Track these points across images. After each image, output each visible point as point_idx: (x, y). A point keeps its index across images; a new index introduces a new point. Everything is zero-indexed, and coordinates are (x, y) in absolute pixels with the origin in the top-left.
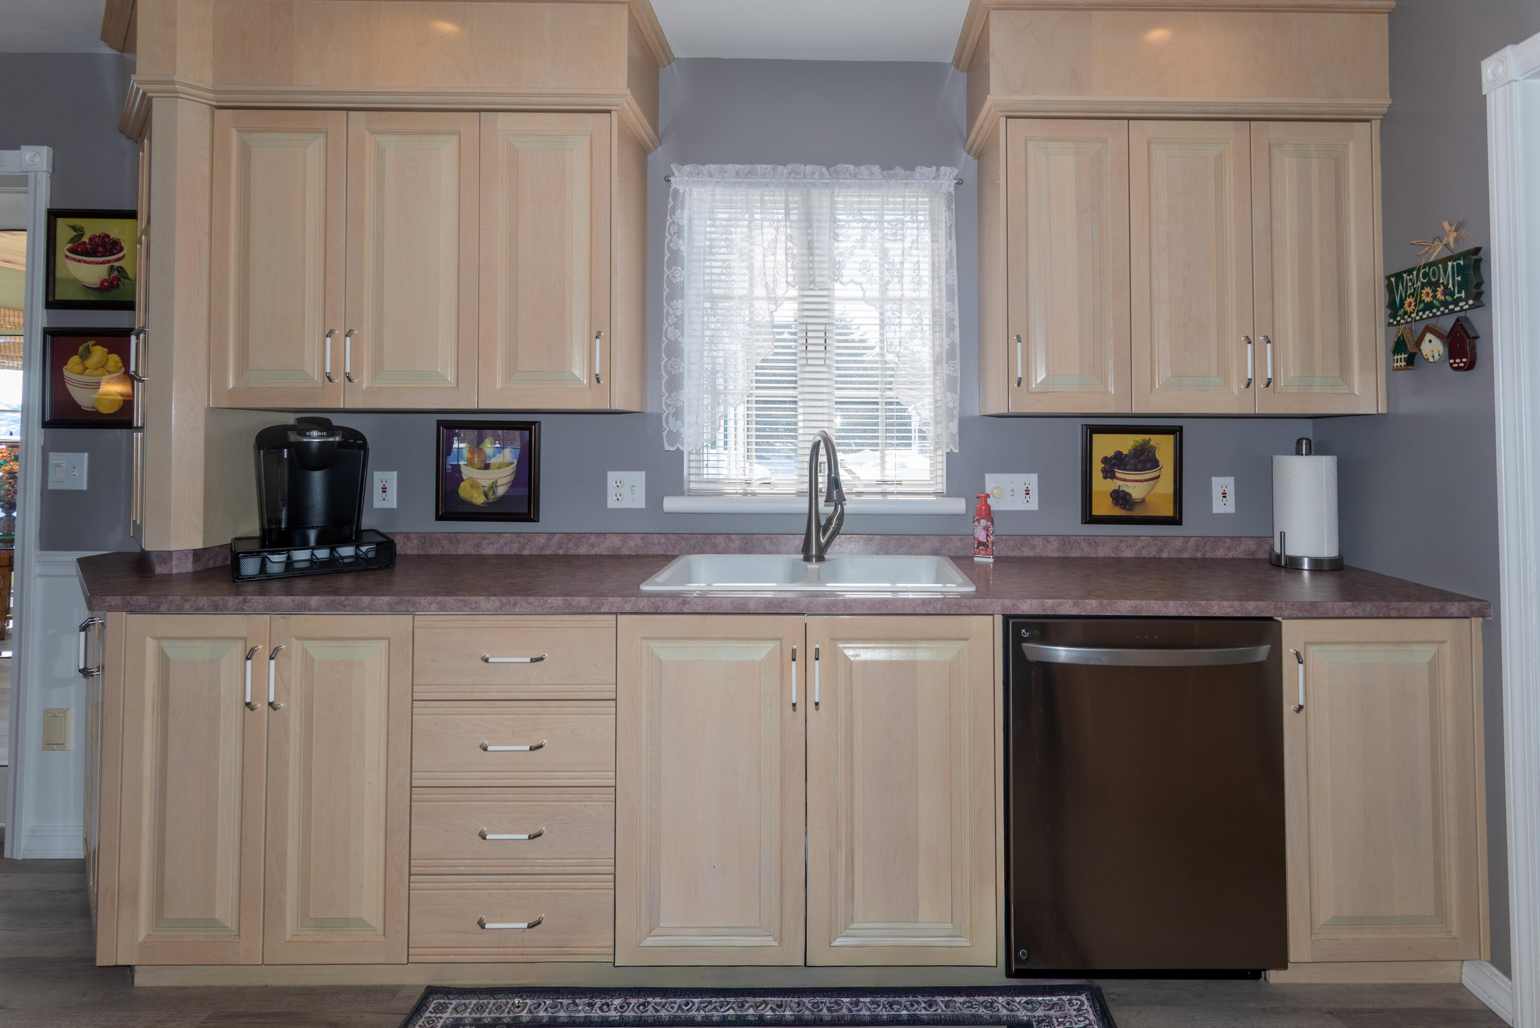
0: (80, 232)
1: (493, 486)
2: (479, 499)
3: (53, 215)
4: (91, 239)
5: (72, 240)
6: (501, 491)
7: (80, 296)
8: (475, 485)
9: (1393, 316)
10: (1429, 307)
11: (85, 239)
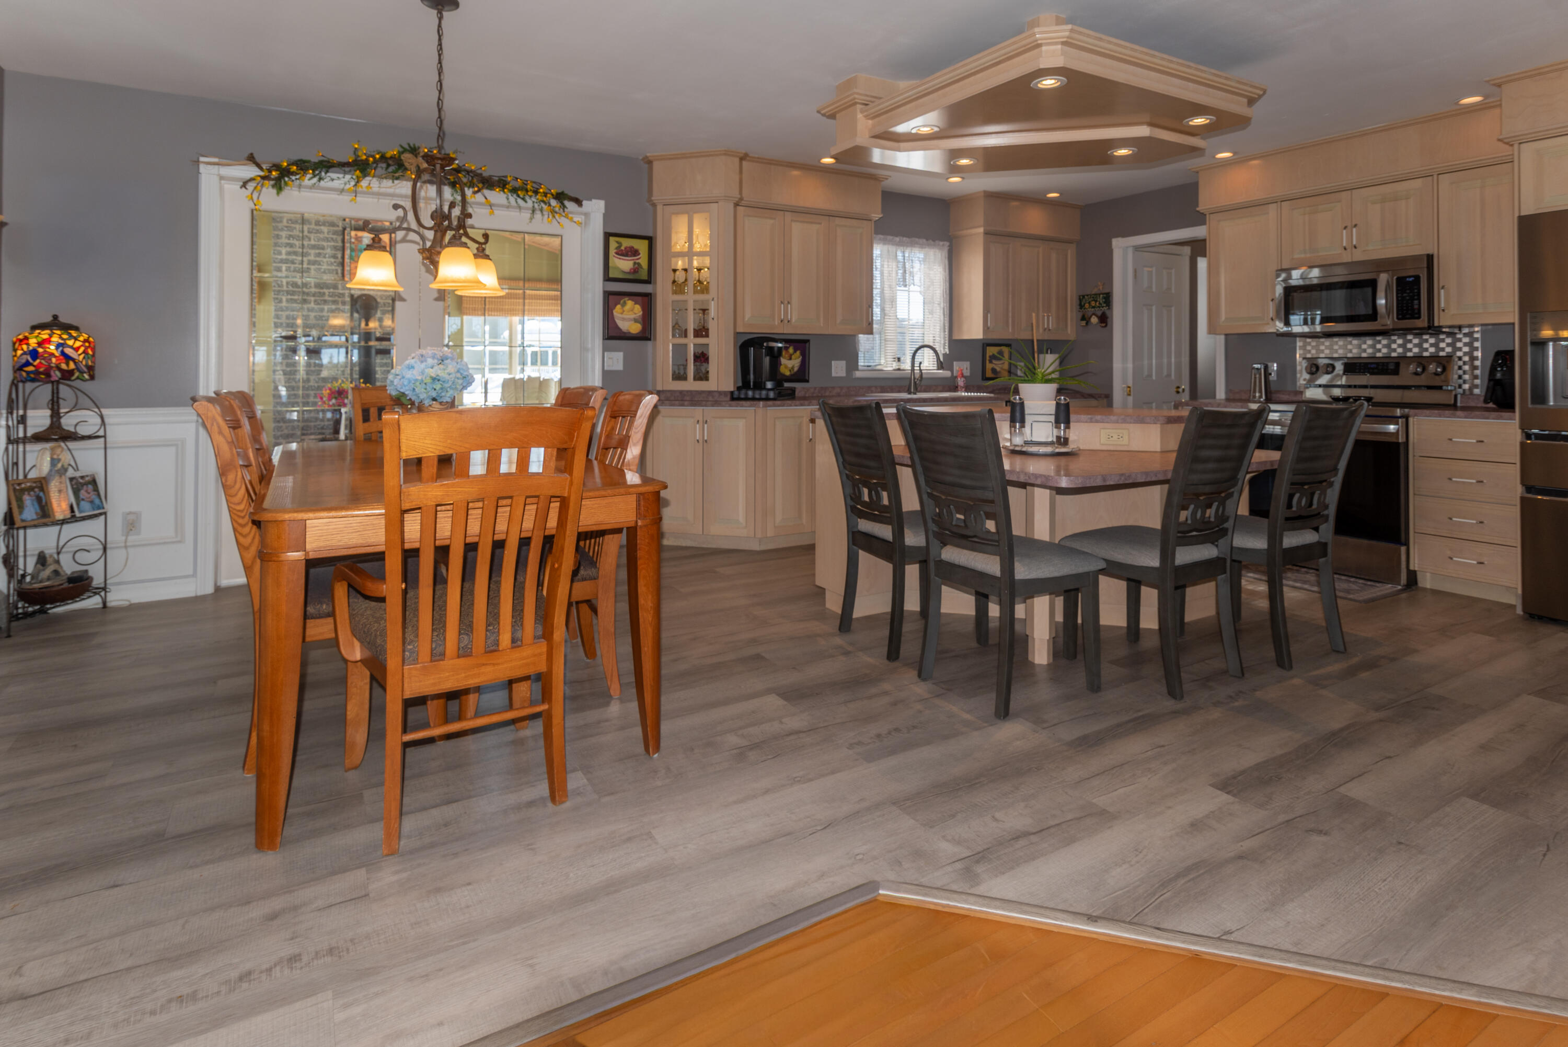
0: (620, 244)
1: (793, 368)
2: (788, 373)
3: (607, 236)
4: (625, 248)
5: (616, 248)
6: (796, 369)
7: (621, 276)
8: (786, 367)
9: (1081, 308)
10: (1093, 307)
11: (623, 248)
